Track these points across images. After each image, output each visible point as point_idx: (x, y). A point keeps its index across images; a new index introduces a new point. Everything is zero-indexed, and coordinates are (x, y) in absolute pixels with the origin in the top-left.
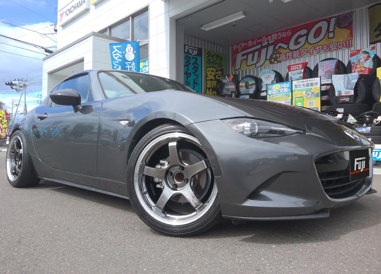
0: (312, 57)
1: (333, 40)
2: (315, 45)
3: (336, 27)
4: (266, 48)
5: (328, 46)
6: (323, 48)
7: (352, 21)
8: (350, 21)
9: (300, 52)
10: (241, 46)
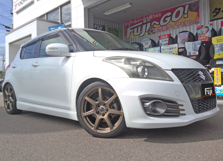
0: (174, 30)
1: (187, 19)
2: (176, 22)
3: (189, 11)
4: (146, 25)
5: (184, 23)
6: (181, 24)
8: (198, 7)
9: (167, 26)
10: (130, 23)
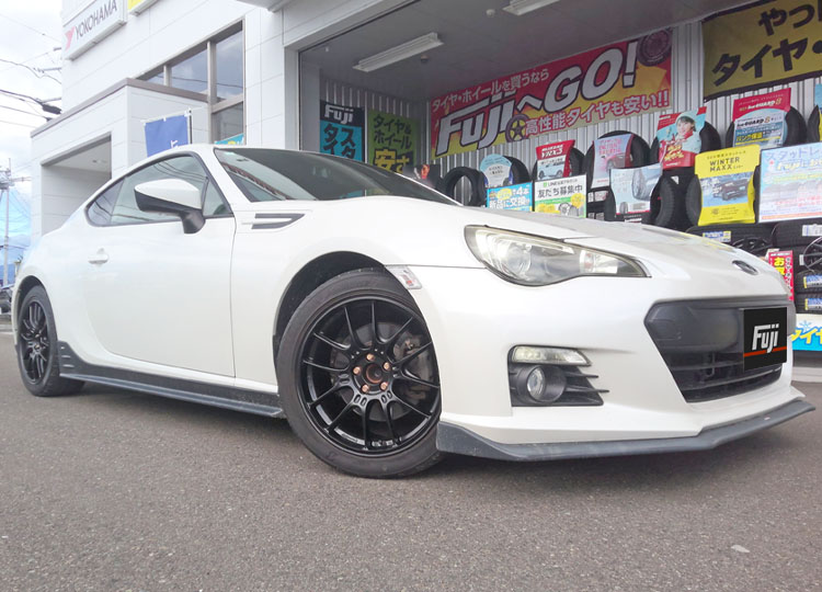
0: (590, 127)
1: (631, 91)
2: (596, 101)
3: (638, 63)
4: (499, 107)
5: (622, 104)
6: (611, 107)
7: (670, 49)
8: (667, 49)
9: (566, 115)
10: (449, 102)
